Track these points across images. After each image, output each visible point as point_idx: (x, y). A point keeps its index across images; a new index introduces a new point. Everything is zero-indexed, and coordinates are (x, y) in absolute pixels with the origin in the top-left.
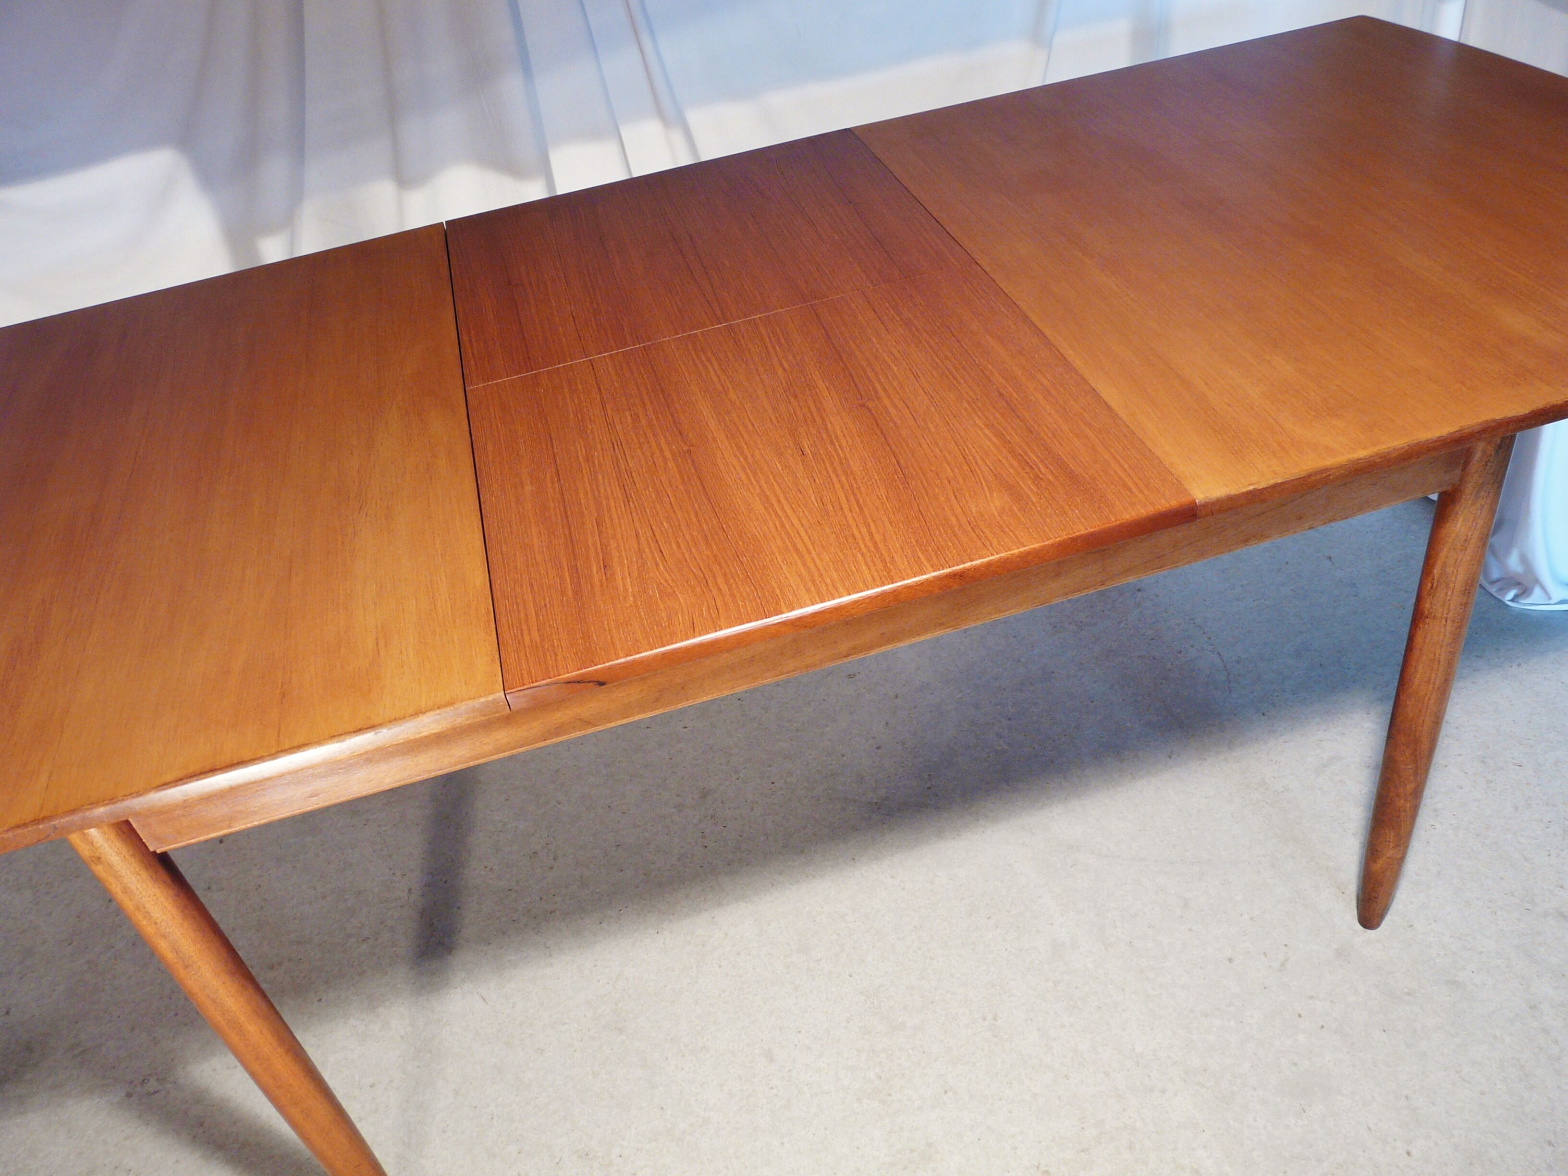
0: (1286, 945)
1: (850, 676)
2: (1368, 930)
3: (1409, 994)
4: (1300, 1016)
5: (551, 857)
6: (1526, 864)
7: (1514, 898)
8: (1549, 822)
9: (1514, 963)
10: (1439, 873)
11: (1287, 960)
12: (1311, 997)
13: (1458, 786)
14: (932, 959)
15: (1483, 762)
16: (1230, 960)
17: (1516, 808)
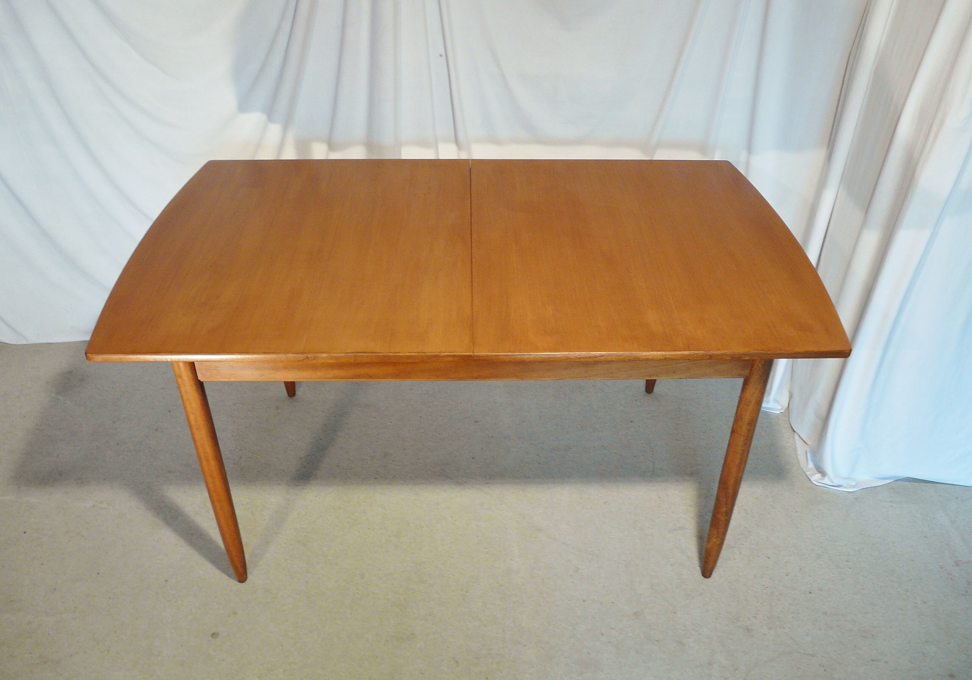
3: (657, 641)
6: (745, 602)
7: (730, 615)
8: (767, 587)
9: (713, 643)
12: (612, 628)
15: (753, 551)
17: (755, 576)
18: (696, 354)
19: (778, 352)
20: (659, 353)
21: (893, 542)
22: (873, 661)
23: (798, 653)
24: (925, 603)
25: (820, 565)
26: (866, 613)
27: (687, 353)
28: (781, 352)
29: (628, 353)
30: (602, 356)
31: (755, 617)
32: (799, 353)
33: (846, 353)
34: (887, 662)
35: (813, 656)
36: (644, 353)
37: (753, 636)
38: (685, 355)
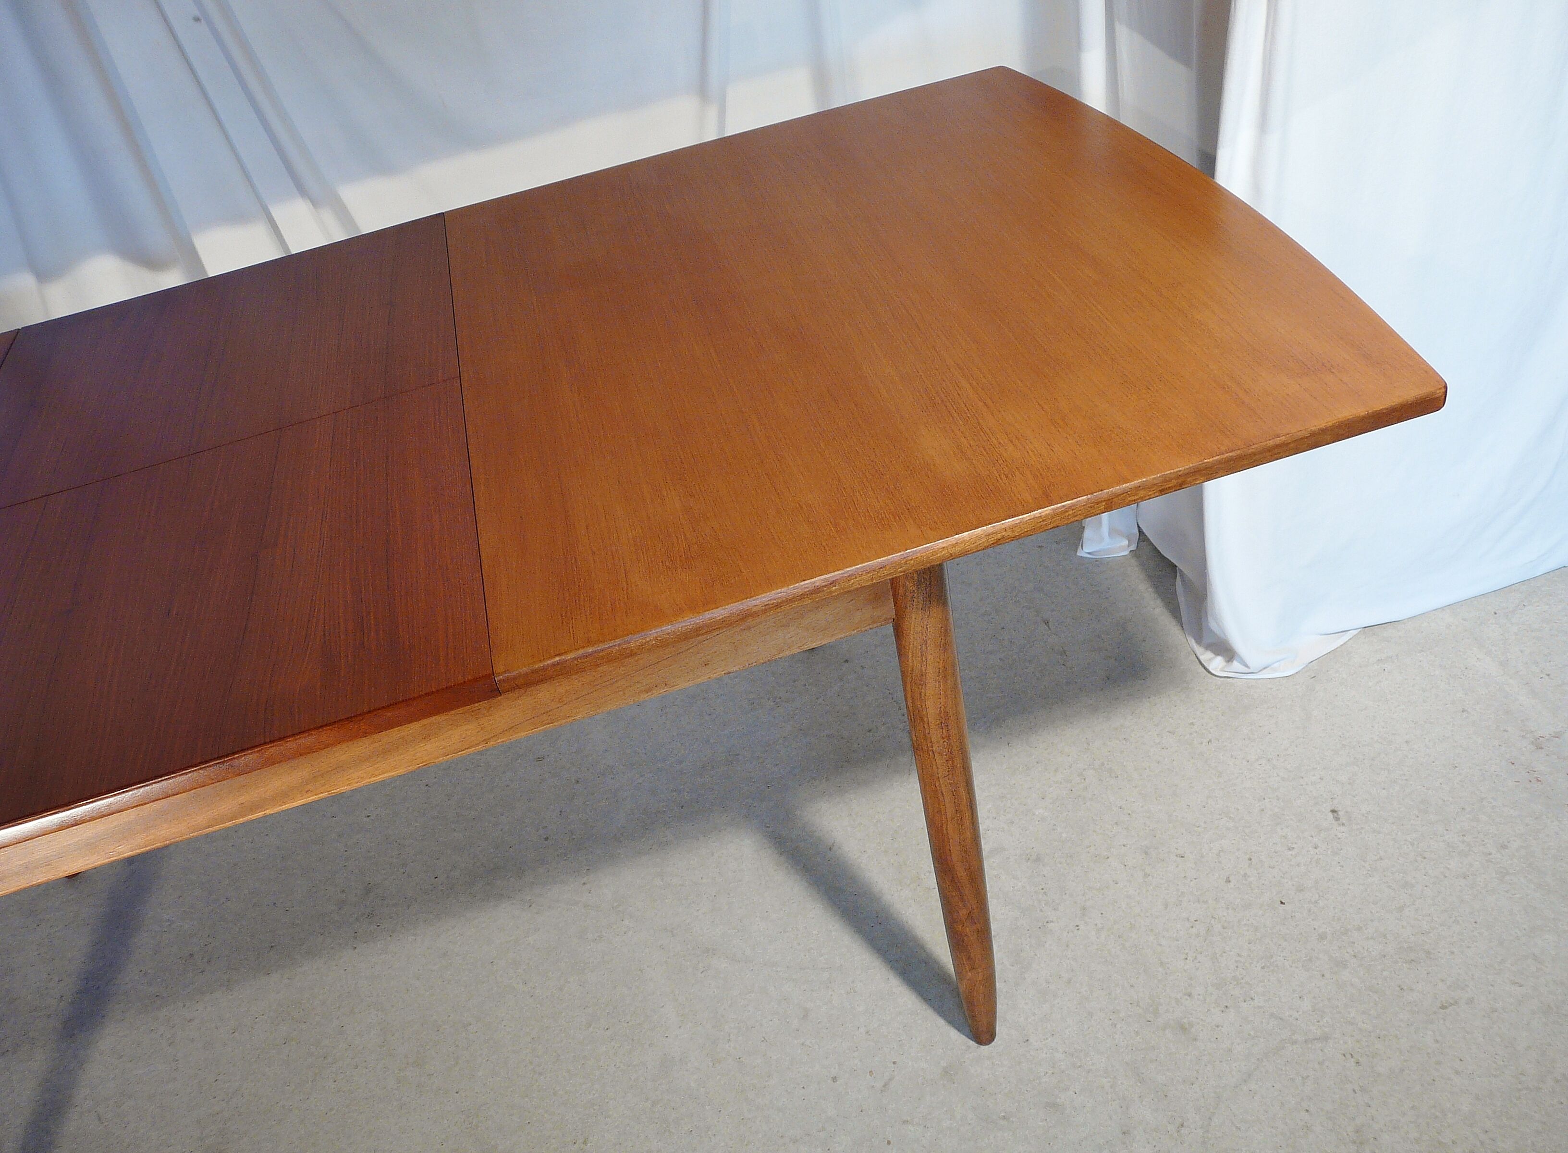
0: (894, 1063)
1: (539, 759)
2: (982, 1046)
3: (1004, 1118)
4: (889, 1143)
5: (205, 960)
6: (1160, 969)
7: (1138, 1008)
8: (1196, 921)
9: (1120, 1082)
10: (1069, 981)
11: (891, 1079)
12: (906, 1122)
13: (1114, 881)
14: (540, 1074)
15: (1146, 853)
16: (834, 1079)
17: (1166, 906)
18: (1071, 507)
19: (1271, 443)
20: (979, 530)
21: (1407, 742)
22: (1443, 1007)
23: (1294, 1042)
24: (1504, 847)
25: (1285, 837)
26: (1401, 909)
27: (1048, 510)
28: (1278, 441)
29: (896, 556)
30: (833, 583)
31: (1190, 995)
32: (1323, 431)
33: (1437, 399)
34: (1470, 1001)
35: (1325, 1038)
36: (941, 543)
37: (1195, 1040)
38: (1043, 519)
